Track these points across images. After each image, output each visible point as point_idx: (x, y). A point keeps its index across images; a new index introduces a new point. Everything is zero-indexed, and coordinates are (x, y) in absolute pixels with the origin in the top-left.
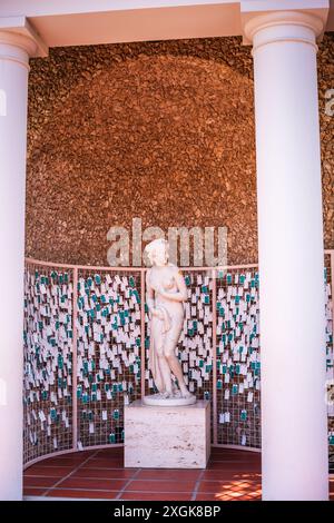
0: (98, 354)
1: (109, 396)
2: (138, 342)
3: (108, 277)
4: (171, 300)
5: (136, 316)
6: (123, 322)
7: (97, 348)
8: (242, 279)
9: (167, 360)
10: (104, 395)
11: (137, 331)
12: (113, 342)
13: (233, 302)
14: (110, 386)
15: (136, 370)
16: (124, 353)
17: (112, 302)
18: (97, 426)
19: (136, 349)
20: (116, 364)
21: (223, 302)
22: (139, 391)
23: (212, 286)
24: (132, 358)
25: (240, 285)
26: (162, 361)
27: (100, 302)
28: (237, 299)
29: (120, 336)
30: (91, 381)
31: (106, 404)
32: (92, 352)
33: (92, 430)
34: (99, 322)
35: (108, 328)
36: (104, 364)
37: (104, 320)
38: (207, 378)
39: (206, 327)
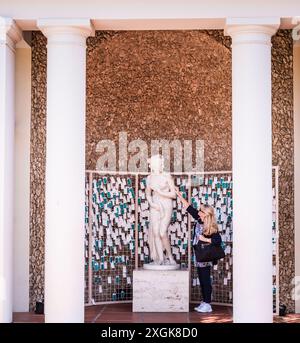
0: (105, 235)
1: (112, 266)
2: (133, 227)
3: (112, 179)
4: (165, 197)
5: (132, 207)
6: (123, 212)
7: (105, 231)
8: (211, 182)
9: (161, 238)
10: (109, 264)
11: (132, 219)
12: (115, 226)
13: (203, 198)
14: (113, 259)
15: (132, 247)
16: (123, 235)
17: (115, 197)
18: (104, 288)
19: (132, 231)
20: (118, 242)
21: (196, 198)
22: (134, 263)
23: (188, 187)
24: (129, 238)
25: (209, 185)
26: (158, 239)
27: (107, 197)
28: (207, 196)
29: (121, 222)
30: (101, 254)
31: (108, 272)
32: (101, 234)
33: (101, 291)
34: (106, 212)
35: (112, 216)
36: (109, 243)
37: (109, 210)
38: (183, 253)
39: (183, 216)
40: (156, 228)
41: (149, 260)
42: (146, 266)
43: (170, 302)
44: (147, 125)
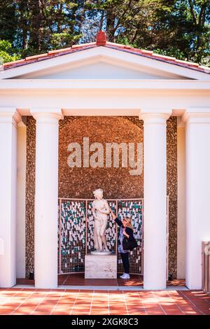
0: (69, 235)
1: (73, 252)
2: (84, 230)
3: (73, 203)
4: (103, 213)
5: (84, 219)
6: (78, 222)
7: (68, 232)
8: (129, 205)
9: (101, 237)
10: (71, 252)
11: (84, 226)
12: (74, 230)
13: (125, 214)
14: (73, 248)
15: (84, 242)
16: (79, 235)
17: (74, 213)
18: (68, 265)
19: (84, 233)
20: (76, 239)
21: (121, 214)
22: (85, 251)
23: (116, 207)
24: (82, 237)
25: (128, 206)
26: (99, 238)
27: (70, 213)
28: (126, 213)
29: (77, 228)
30: (66, 246)
31: (70, 256)
32: (66, 234)
33: (66, 266)
34: (69, 222)
35: (73, 224)
36: (71, 239)
37: (71, 221)
38: (113, 245)
39: (113, 224)
40: (98, 231)
41: (93, 249)
42: (92, 252)
43: (106, 273)
44: (93, 172)
